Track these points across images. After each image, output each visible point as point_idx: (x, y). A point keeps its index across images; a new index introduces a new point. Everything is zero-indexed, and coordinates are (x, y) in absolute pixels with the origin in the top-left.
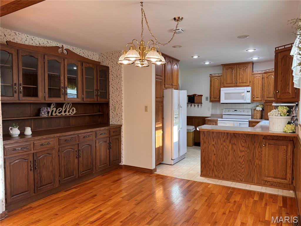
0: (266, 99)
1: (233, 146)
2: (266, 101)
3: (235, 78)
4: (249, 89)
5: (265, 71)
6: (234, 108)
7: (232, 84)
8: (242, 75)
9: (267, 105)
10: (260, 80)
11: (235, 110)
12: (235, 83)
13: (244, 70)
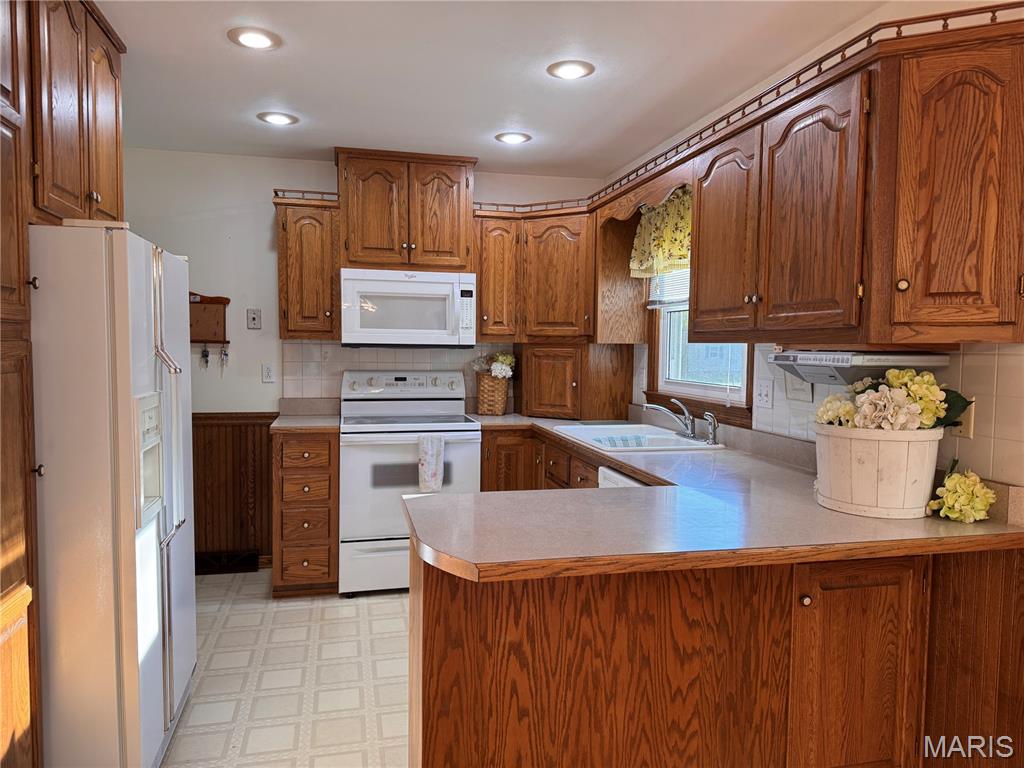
0: (535, 329)
1: (640, 627)
2: (536, 337)
3: (405, 224)
4: (469, 280)
5: (528, 209)
6: (391, 366)
7: (388, 254)
8: (435, 213)
9: (536, 356)
10: (507, 245)
11: (397, 379)
12: (405, 252)
13: (444, 194)
